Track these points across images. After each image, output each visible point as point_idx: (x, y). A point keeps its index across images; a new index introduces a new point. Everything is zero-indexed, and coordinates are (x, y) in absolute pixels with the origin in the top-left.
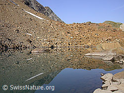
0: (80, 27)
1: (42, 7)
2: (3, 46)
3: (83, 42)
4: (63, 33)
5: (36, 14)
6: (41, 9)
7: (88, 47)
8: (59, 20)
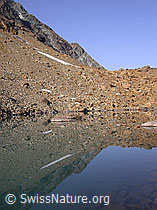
0: (131, 76)
1: (66, 44)
2: (3, 111)
3: (138, 102)
4: (103, 87)
5: (56, 56)
6: (65, 47)
7: (146, 109)
8: (95, 65)
